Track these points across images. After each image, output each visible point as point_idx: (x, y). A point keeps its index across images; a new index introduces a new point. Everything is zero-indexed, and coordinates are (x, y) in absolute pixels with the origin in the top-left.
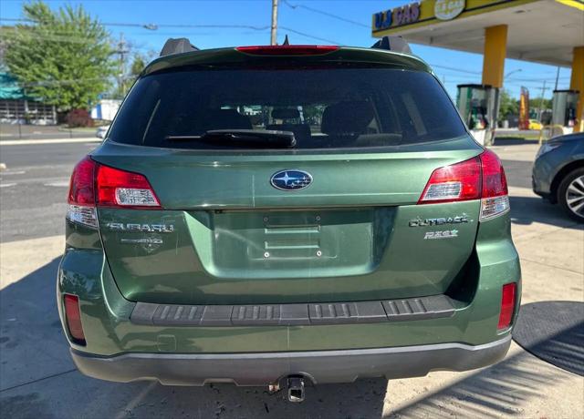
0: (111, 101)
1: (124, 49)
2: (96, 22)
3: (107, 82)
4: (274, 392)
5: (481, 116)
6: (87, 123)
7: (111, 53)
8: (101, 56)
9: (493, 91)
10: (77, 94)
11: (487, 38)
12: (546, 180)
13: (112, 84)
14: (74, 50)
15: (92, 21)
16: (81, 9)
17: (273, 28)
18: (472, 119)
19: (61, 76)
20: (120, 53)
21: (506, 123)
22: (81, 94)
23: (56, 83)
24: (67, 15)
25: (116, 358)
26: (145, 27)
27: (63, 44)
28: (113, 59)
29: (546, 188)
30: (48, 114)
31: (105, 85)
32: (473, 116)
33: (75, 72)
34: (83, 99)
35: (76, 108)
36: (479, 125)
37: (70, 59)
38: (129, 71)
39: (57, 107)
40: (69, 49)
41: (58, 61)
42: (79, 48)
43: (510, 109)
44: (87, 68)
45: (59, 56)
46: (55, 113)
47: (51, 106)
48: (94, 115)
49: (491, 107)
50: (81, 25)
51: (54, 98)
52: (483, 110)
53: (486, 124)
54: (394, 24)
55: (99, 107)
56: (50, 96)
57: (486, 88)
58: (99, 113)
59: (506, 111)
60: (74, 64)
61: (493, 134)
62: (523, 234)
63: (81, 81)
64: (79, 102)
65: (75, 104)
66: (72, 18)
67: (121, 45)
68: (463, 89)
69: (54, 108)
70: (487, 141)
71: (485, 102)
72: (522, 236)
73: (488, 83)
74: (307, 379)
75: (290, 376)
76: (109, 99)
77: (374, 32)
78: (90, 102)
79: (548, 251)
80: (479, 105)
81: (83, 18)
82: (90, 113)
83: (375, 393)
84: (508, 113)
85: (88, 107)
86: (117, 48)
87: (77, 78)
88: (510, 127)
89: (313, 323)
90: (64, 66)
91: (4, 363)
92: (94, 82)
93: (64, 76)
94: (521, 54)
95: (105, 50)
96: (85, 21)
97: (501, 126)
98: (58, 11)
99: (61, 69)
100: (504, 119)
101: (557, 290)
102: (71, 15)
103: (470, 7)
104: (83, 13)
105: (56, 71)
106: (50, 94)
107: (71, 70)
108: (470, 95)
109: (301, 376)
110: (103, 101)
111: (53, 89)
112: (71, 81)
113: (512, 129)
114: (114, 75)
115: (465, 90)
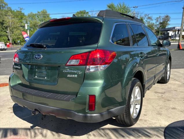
15: (126, 7)
24: (119, 6)
26: (134, 7)
50: (123, 9)
96: (124, 7)
98: (117, 5)
104: (124, 5)
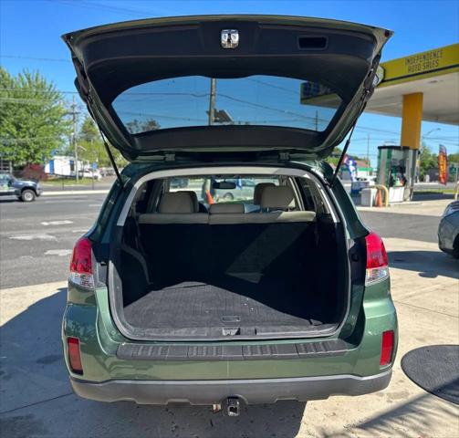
0: (63, 157)
1: (76, 110)
2: (51, 86)
3: (60, 140)
4: (217, 411)
5: (400, 174)
6: (41, 177)
7: (65, 114)
8: (55, 117)
9: (411, 152)
10: (32, 151)
11: (404, 105)
12: (450, 238)
13: (64, 142)
14: (31, 111)
16: (37, 75)
17: (211, 95)
18: (391, 178)
19: (18, 134)
20: (72, 114)
21: (428, 177)
22: (36, 152)
23: (13, 141)
24: (25, 80)
25: (106, 383)
27: (21, 106)
28: (66, 119)
29: (449, 245)
30: (5, 169)
31: (58, 142)
32: (393, 175)
33: (31, 130)
34: (37, 156)
35: (31, 164)
36: (399, 183)
37: (26, 119)
38: (80, 129)
39: (13, 162)
40: (26, 110)
41: (16, 121)
42: (36, 110)
43: (431, 163)
44: (42, 128)
45: (17, 117)
46: (11, 168)
47: (8, 162)
48: (47, 170)
49: (409, 166)
50: (37, 88)
51: (12, 155)
52: (402, 169)
53: (405, 182)
54: (320, 93)
55: (52, 162)
56: (8, 153)
57: (406, 149)
58: (52, 168)
59: (427, 165)
60: (31, 123)
61: (411, 190)
62: (428, 286)
63: (36, 139)
64: (34, 159)
65: (30, 161)
66: (30, 82)
67: (73, 107)
68: (383, 150)
69: (11, 164)
70: (406, 197)
71: (403, 161)
72: (427, 288)
73: (407, 145)
74: (241, 400)
75: (229, 398)
76: (61, 155)
77: (302, 99)
78: (44, 158)
79: (447, 302)
80: (398, 164)
81: (39, 82)
82: (44, 168)
83: (294, 416)
84: (429, 168)
85: (42, 162)
86: (70, 110)
87: (33, 136)
88: (431, 181)
89: (246, 359)
90: (22, 125)
91: (4, 391)
92: (47, 141)
93: (21, 135)
94: (437, 117)
95: (58, 112)
96: (41, 85)
97: (422, 180)
98: (17, 76)
99: (18, 128)
100: (425, 174)
101: (450, 336)
102: (29, 79)
103: (388, 77)
104: (40, 78)
105: (14, 130)
106: (8, 151)
107: (28, 129)
108: (389, 156)
109: (237, 398)
110: (55, 157)
111: (10, 146)
112: (27, 140)
113: (433, 184)
114: (66, 134)
115: (385, 152)
